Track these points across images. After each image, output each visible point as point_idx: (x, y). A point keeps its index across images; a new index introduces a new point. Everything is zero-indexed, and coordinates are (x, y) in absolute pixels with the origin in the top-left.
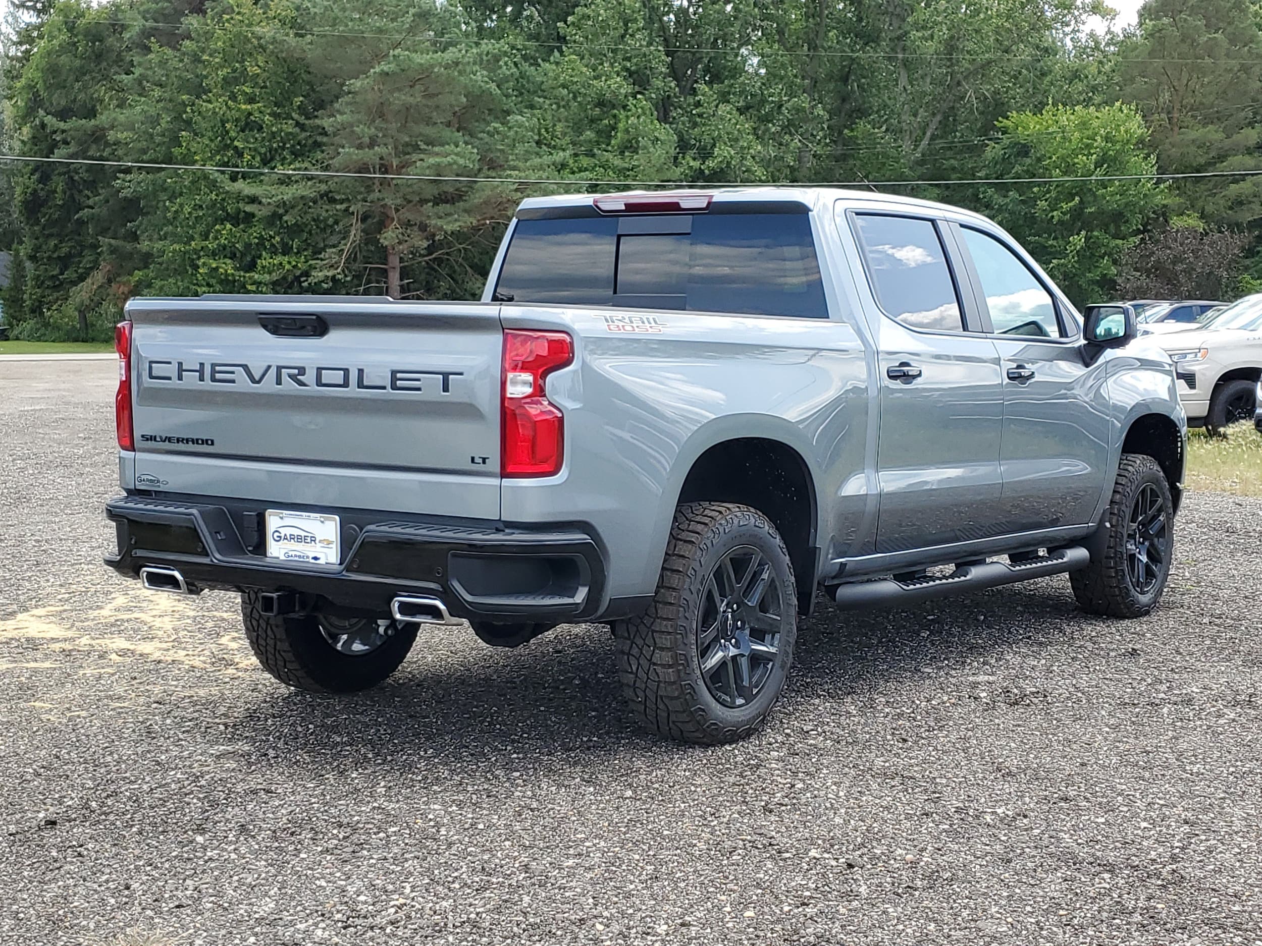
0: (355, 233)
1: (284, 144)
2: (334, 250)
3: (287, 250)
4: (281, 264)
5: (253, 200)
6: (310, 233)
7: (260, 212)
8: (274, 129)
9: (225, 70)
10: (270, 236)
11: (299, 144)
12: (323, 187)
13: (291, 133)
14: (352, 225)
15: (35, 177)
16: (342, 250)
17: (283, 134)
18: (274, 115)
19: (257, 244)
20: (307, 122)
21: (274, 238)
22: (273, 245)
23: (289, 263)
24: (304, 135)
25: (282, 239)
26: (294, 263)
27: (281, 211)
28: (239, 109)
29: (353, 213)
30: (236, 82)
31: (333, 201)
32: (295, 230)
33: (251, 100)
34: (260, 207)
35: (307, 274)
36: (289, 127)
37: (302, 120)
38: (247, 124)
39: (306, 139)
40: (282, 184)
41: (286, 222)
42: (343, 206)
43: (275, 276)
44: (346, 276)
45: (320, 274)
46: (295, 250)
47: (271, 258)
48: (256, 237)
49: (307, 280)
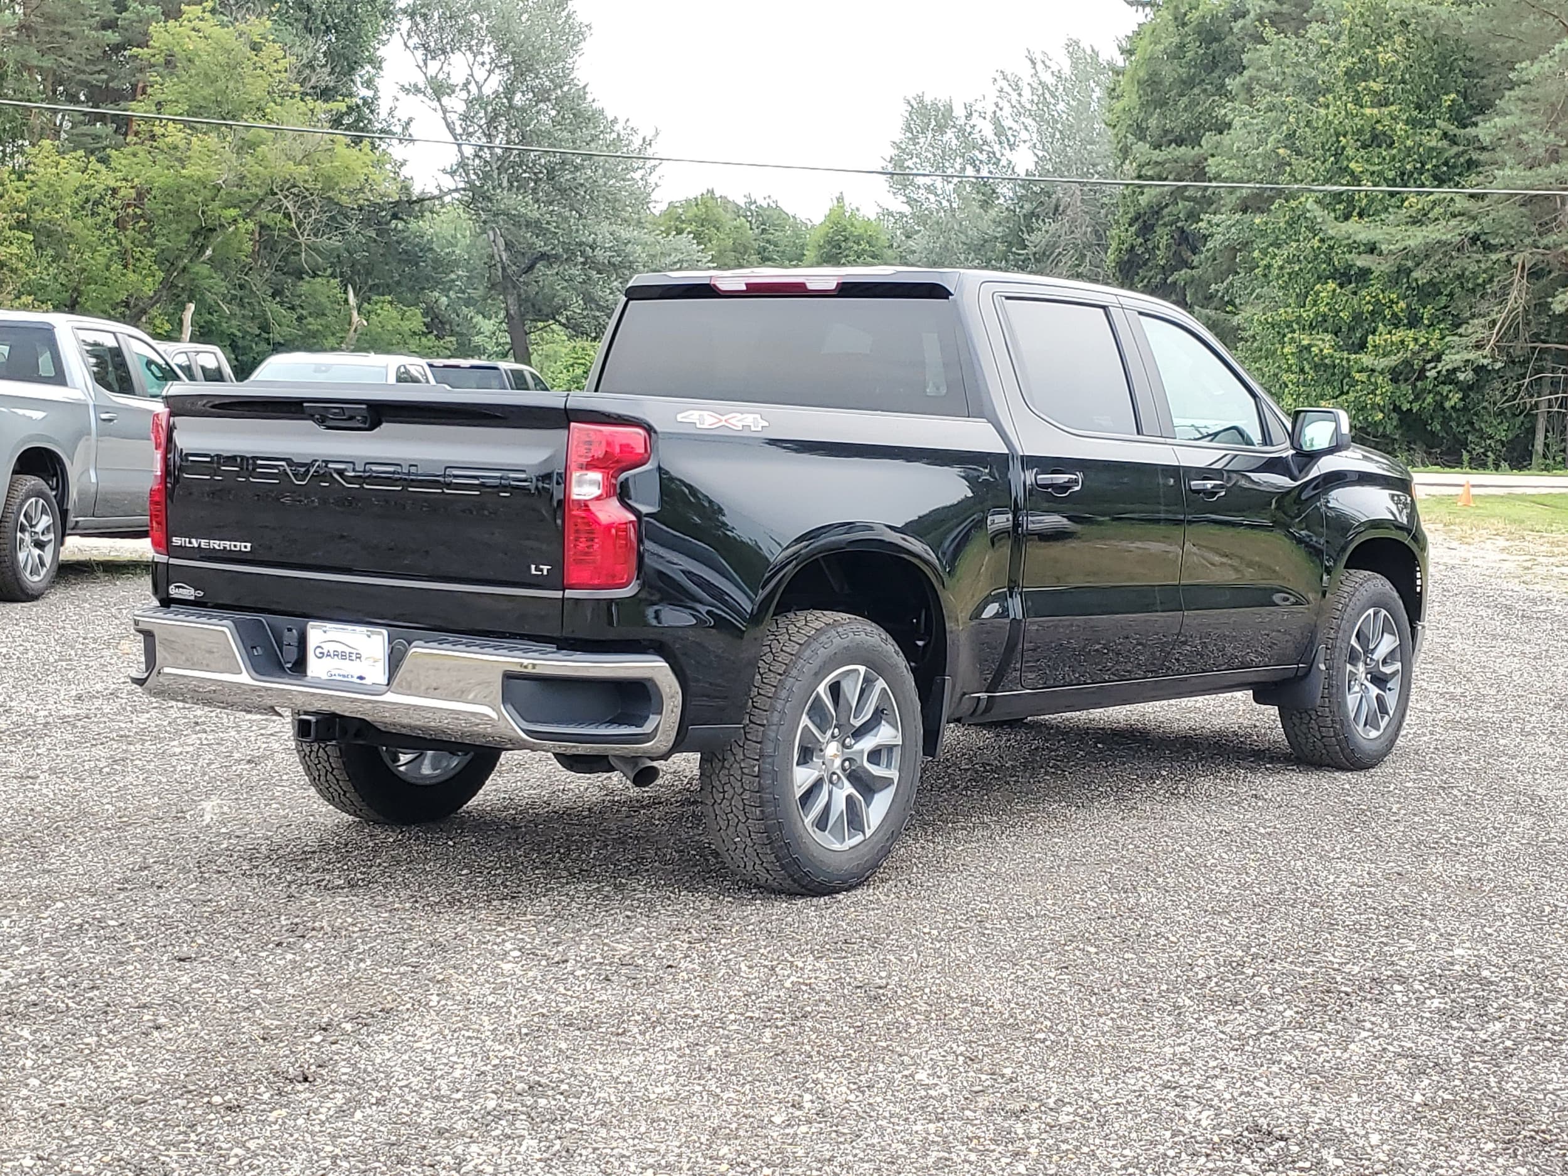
0: (1518, 296)
1: (1423, 166)
2: (1482, 321)
3: (1414, 321)
4: (1402, 342)
5: (1372, 249)
6: (1451, 295)
7: (1380, 266)
8: (1409, 143)
9: (1350, 59)
10: (1391, 301)
11: (1446, 164)
12: (1472, 229)
13: (1433, 149)
14: (1512, 284)
15: (1133, 229)
16: (1494, 322)
17: (1421, 149)
18: (1412, 122)
19: (1372, 313)
20: (1457, 131)
21: (1397, 303)
22: (1394, 315)
23: (1416, 340)
24: (1455, 149)
25: (1409, 306)
26: (1423, 340)
27: (1410, 264)
28: (1363, 115)
29: (1516, 267)
30: (1365, 75)
31: (1488, 248)
32: (1428, 292)
33: (1382, 101)
34: (1381, 259)
35: (1438, 358)
36: (1432, 141)
37: (1452, 129)
38: (1374, 137)
39: (1458, 155)
40: (1414, 223)
41: (1416, 280)
42: (1503, 256)
43: (1393, 361)
44: (1495, 361)
45: (1457, 357)
46: (1426, 322)
47: (1390, 333)
48: (1369, 302)
49: (1435, 367)
